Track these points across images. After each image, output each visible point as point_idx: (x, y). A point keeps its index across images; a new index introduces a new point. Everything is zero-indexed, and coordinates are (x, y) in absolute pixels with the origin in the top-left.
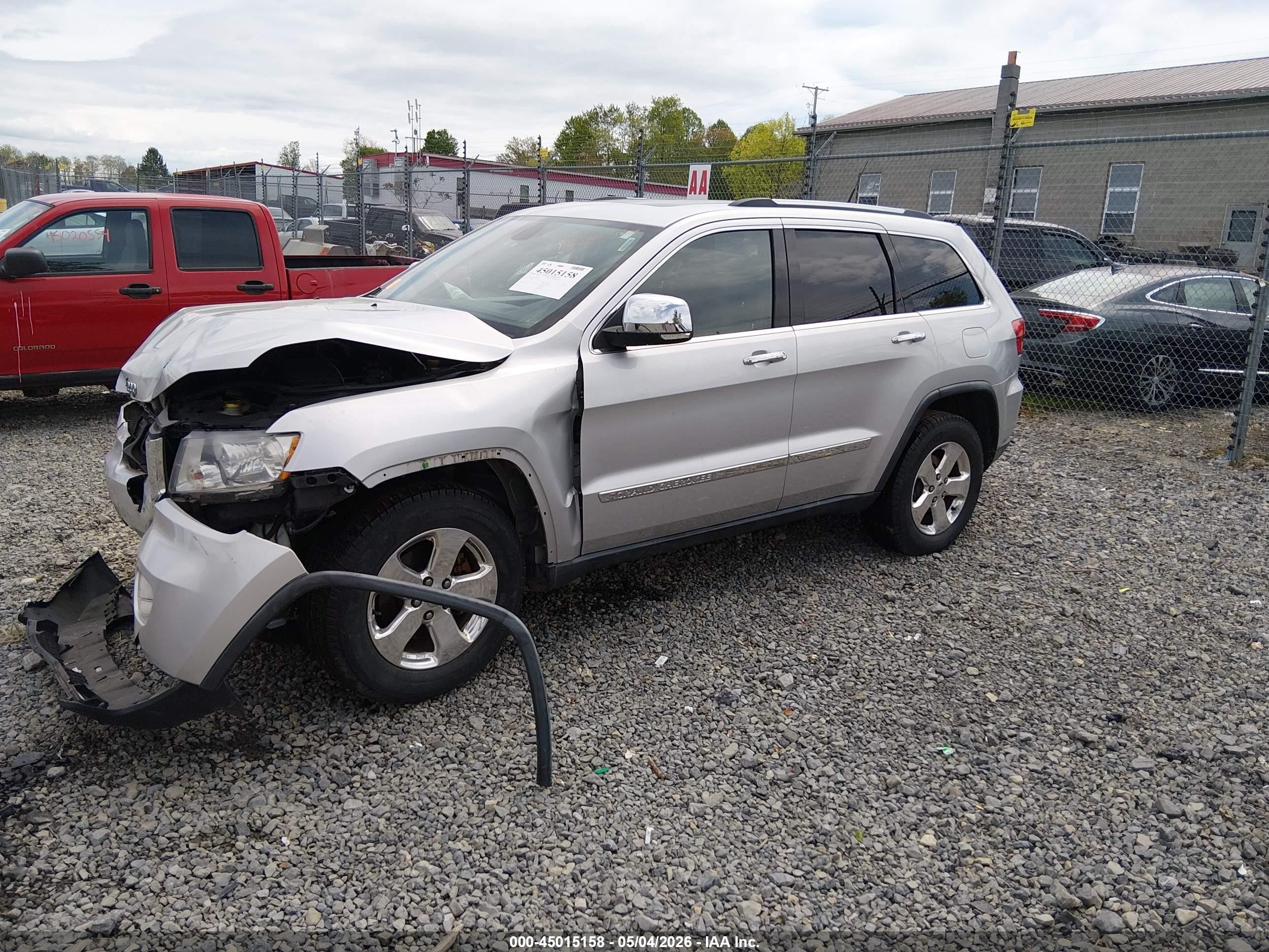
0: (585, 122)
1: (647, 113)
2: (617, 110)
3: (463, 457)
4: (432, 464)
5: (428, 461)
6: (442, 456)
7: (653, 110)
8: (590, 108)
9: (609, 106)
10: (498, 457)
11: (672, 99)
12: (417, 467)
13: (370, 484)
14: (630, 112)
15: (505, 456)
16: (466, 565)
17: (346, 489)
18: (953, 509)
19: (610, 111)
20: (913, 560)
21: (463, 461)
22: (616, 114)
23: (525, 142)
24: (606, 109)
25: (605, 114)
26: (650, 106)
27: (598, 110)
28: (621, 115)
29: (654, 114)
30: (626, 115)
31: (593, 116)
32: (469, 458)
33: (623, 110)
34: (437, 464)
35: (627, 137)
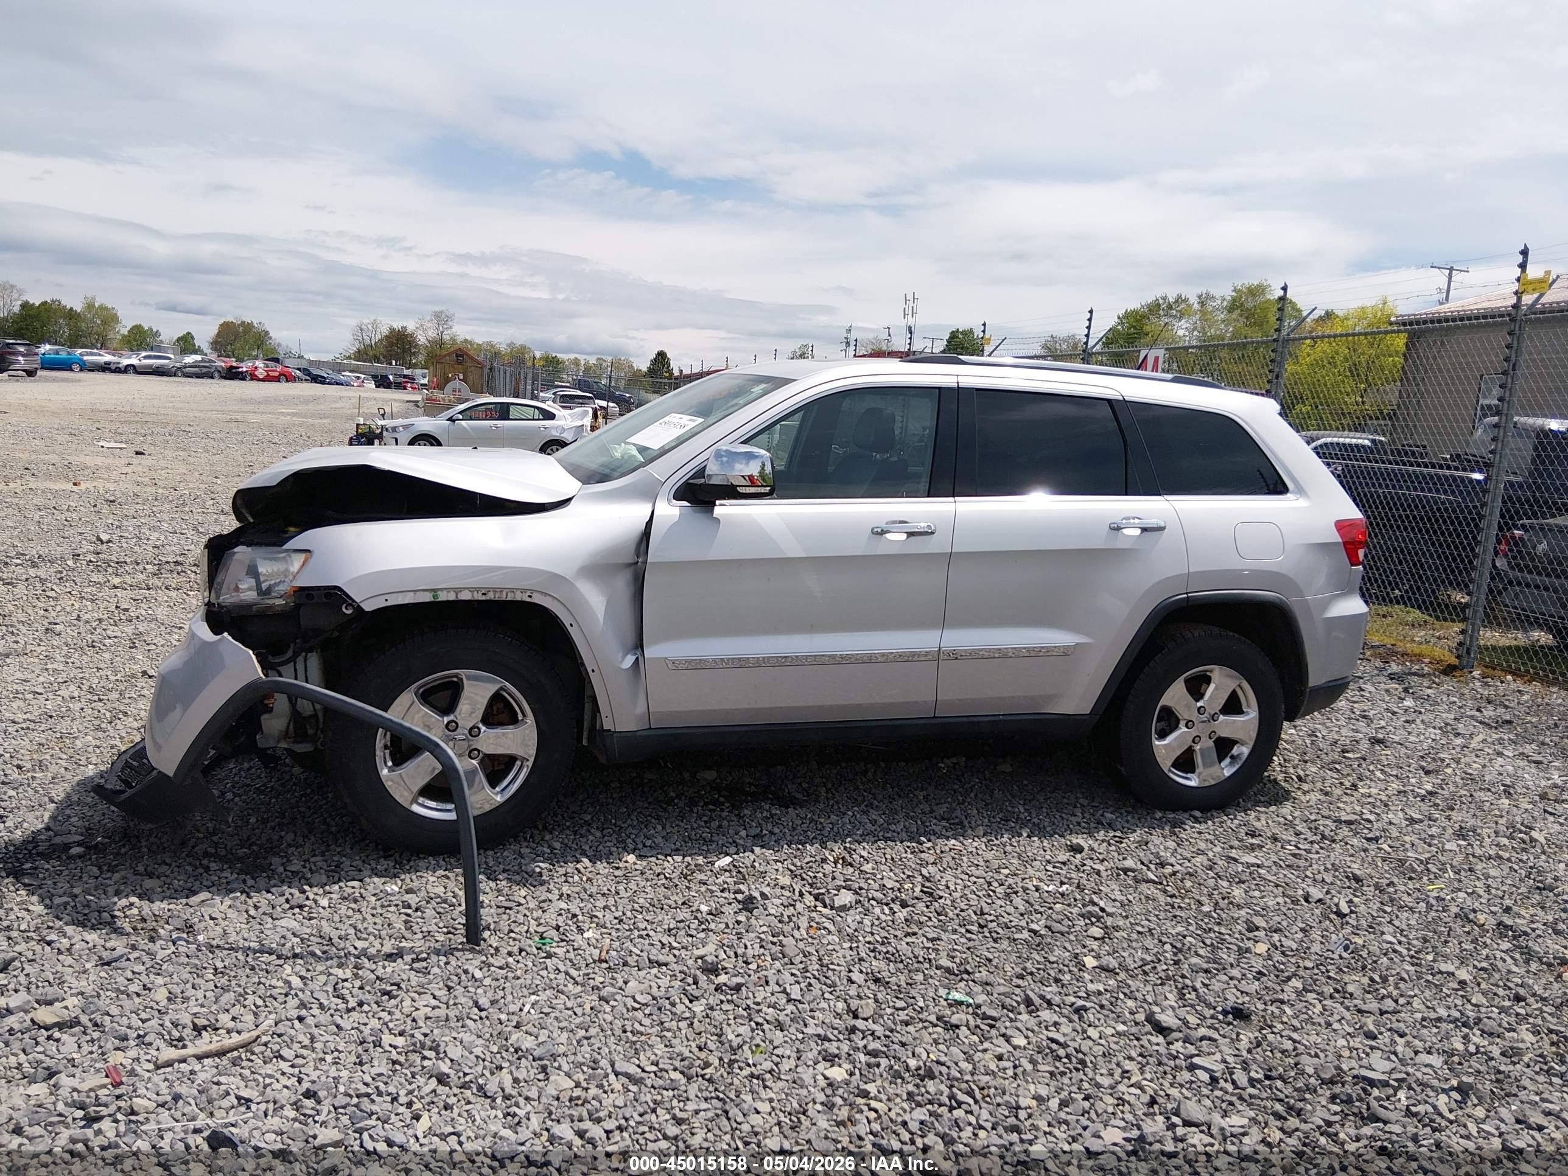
0: (1143, 316)
1: (1225, 303)
2: (1186, 300)
3: (484, 594)
4: (443, 597)
5: (439, 593)
6: (457, 590)
7: (1234, 300)
8: (1151, 299)
9: (1175, 296)
10: (529, 600)
11: (1259, 286)
12: (427, 598)
13: (368, 607)
14: (1202, 304)
15: (537, 599)
16: (504, 717)
17: (344, 609)
18: (1232, 757)
19: (1176, 301)
20: (1159, 815)
21: (484, 598)
22: (1183, 306)
23: (1065, 341)
24: (1171, 300)
25: (1170, 307)
26: (1229, 294)
27: (1161, 301)
28: (1190, 306)
29: (1235, 305)
30: (1196, 306)
31: (1154, 308)
32: (491, 596)
33: (1193, 300)
34: (452, 597)
35: (1195, 333)
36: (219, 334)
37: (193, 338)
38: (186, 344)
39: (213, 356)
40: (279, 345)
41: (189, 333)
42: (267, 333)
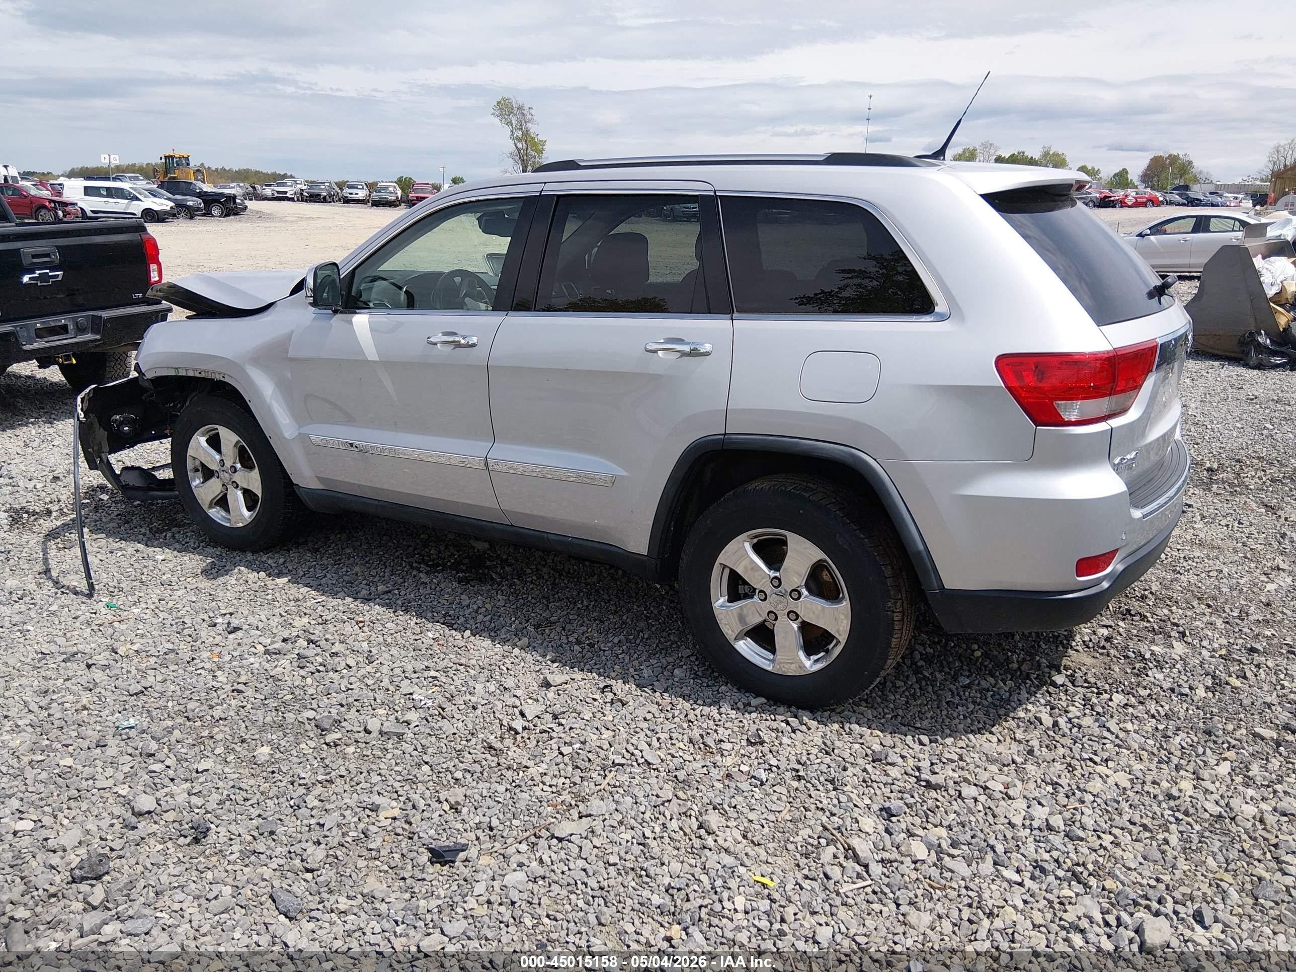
3: (200, 373)
4: (181, 373)
5: (178, 370)
6: (187, 369)
10: (223, 379)
12: (172, 373)
13: (148, 376)
15: (228, 380)
21: (200, 376)
32: (203, 375)
34: (184, 373)
36: (1149, 167)
37: (1127, 173)
38: (1121, 179)
39: (1141, 187)
40: (1201, 172)
41: (1124, 169)
42: (1190, 163)
